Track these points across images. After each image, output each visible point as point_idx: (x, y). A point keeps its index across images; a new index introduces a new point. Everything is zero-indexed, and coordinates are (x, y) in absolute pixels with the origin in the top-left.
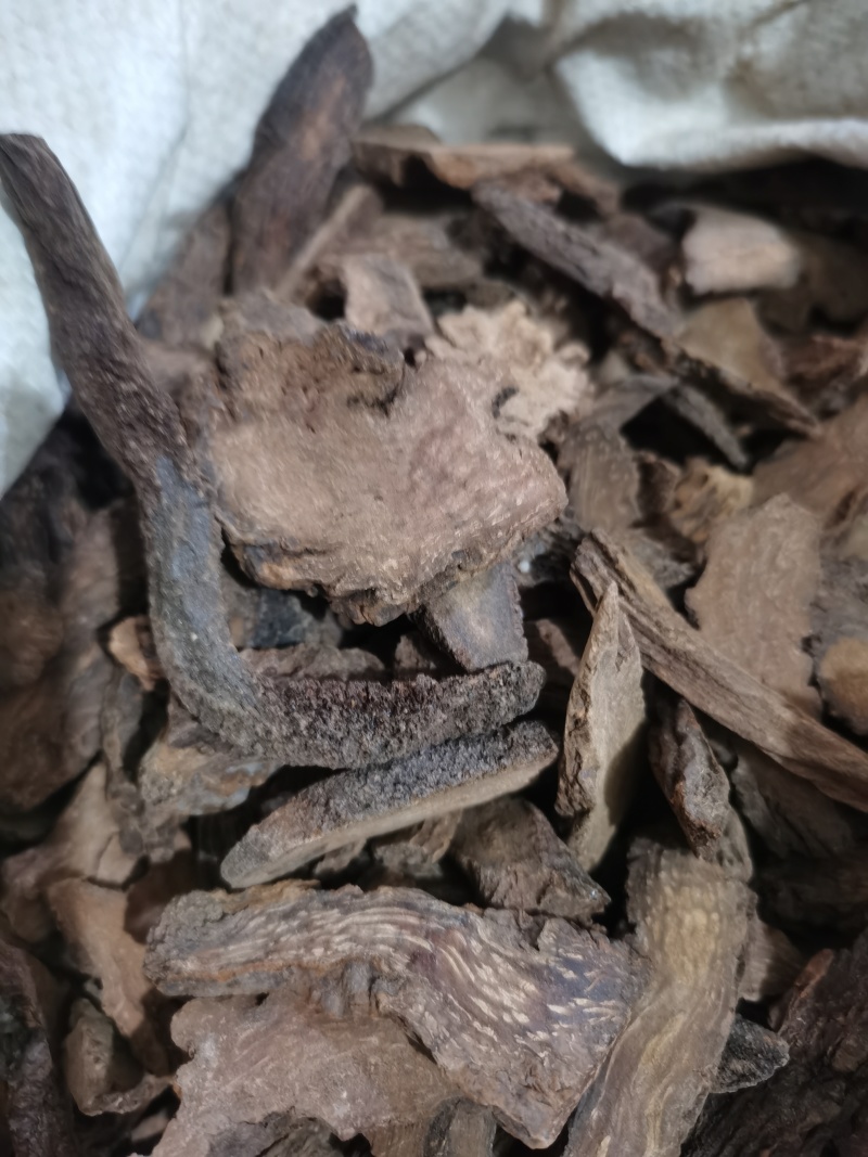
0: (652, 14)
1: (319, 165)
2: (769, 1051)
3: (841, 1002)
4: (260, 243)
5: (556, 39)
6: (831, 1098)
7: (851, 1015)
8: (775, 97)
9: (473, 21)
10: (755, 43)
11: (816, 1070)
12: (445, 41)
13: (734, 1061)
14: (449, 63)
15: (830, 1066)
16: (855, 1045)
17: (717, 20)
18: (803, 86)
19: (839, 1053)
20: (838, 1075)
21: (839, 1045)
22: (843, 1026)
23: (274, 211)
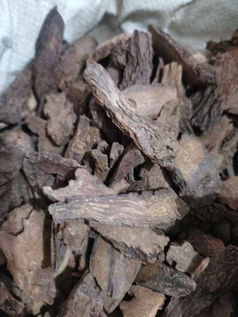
0: (145, 10)
1: (55, 52)
2: (190, 286)
3: (212, 272)
4: (42, 76)
5: (120, 19)
6: (208, 300)
7: (214, 276)
8: (183, 31)
9: (96, 14)
10: (175, 17)
11: (204, 291)
12: (90, 20)
13: (180, 289)
14: (91, 26)
15: (208, 290)
16: (215, 285)
17: (164, 11)
18: (189, 27)
19: (211, 287)
20: (210, 293)
21: (211, 285)
22: (212, 279)
23: (45, 66)
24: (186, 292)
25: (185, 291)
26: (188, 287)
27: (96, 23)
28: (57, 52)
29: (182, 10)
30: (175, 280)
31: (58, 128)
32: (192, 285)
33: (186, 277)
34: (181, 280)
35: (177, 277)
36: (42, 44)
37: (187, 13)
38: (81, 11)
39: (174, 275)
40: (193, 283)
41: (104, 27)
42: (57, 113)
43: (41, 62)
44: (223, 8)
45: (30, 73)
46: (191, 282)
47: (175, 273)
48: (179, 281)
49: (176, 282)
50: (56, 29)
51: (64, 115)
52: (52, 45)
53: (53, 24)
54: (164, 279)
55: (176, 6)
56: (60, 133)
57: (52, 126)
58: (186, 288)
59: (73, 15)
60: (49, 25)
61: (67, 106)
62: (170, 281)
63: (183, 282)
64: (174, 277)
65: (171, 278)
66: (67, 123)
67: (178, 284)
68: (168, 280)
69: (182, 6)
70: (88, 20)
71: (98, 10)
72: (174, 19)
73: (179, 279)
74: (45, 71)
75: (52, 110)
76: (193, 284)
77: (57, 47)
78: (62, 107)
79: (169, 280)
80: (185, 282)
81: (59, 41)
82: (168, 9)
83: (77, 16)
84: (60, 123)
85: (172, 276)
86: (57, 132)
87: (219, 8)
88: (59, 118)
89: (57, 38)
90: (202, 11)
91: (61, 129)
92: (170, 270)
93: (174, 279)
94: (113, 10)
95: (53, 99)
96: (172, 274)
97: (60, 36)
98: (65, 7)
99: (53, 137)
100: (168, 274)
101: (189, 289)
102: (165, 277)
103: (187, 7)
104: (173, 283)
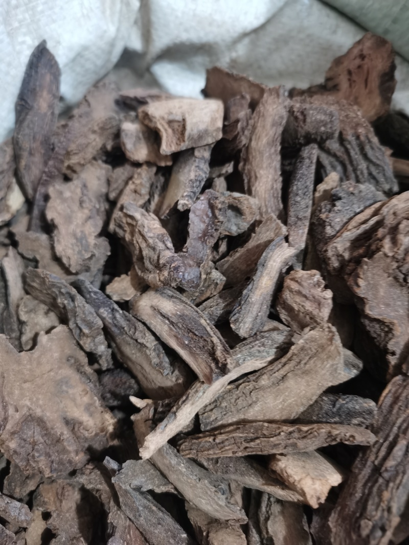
24: (365, 421)
25: (362, 420)
26: (364, 412)
27: (111, 66)
28: (53, 113)
29: (246, 41)
30: (342, 410)
31: (72, 245)
32: (369, 406)
33: (355, 398)
34: (350, 405)
35: (343, 404)
36: (26, 102)
37: (254, 44)
38: (85, 48)
39: (337, 403)
40: (370, 403)
41: (125, 72)
42: (69, 219)
43: (27, 131)
44: (309, 36)
45: (9, 151)
46: (366, 403)
47: (337, 400)
48: (348, 408)
49: (344, 412)
50: (48, 78)
51: (80, 221)
52: (43, 103)
53: (42, 70)
54: (325, 415)
55: (235, 35)
56: (76, 252)
57: (62, 240)
58: (362, 415)
59: (72, 55)
60: (37, 72)
61: (84, 205)
62: (334, 415)
63: (354, 408)
64: (338, 406)
65: (335, 410)
66: (85, 235)
67: (348, 414)
68: (330, 413)
69: (245, 35)
70: (97, 62)
71: (112, 45)
72: (234, 55)
73: (346, 405)
74: (34, 145)
75: (59, 214)
76: (371, 405)
77: (51, 106)
78: (76, 207)
79: (333, 413)
80: (357, 407)
81: (54, 96)
82: (223, 41)
83: (78, 57)
84: (74, 235)
85: (334, 406)
86: (69, 252)
87: (302, 36)
88: (72, 227)
89: (50, 92)
90: (276, 41)
91: (78, 246)
92: (329, 398)
93: (339, 409)
94: (136, 44)
95: (61, 193)
96: (333, 403)
97: (54, 88)
98: (59, 42)
99: (65, 261)
100: (328, 406)
101: (368, 414)
102: (324, 411)
103: (253, 36)
104: (340, 415)
